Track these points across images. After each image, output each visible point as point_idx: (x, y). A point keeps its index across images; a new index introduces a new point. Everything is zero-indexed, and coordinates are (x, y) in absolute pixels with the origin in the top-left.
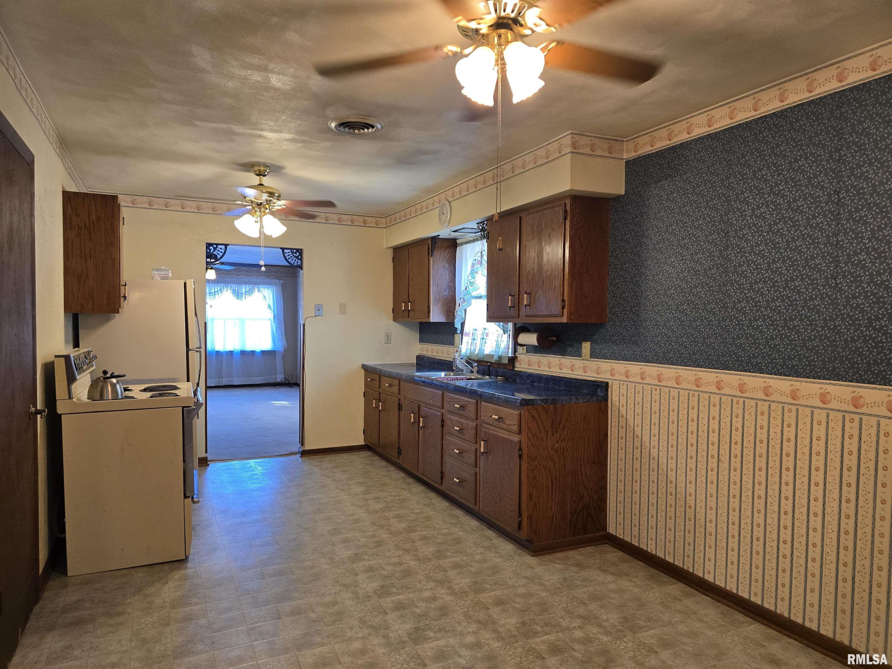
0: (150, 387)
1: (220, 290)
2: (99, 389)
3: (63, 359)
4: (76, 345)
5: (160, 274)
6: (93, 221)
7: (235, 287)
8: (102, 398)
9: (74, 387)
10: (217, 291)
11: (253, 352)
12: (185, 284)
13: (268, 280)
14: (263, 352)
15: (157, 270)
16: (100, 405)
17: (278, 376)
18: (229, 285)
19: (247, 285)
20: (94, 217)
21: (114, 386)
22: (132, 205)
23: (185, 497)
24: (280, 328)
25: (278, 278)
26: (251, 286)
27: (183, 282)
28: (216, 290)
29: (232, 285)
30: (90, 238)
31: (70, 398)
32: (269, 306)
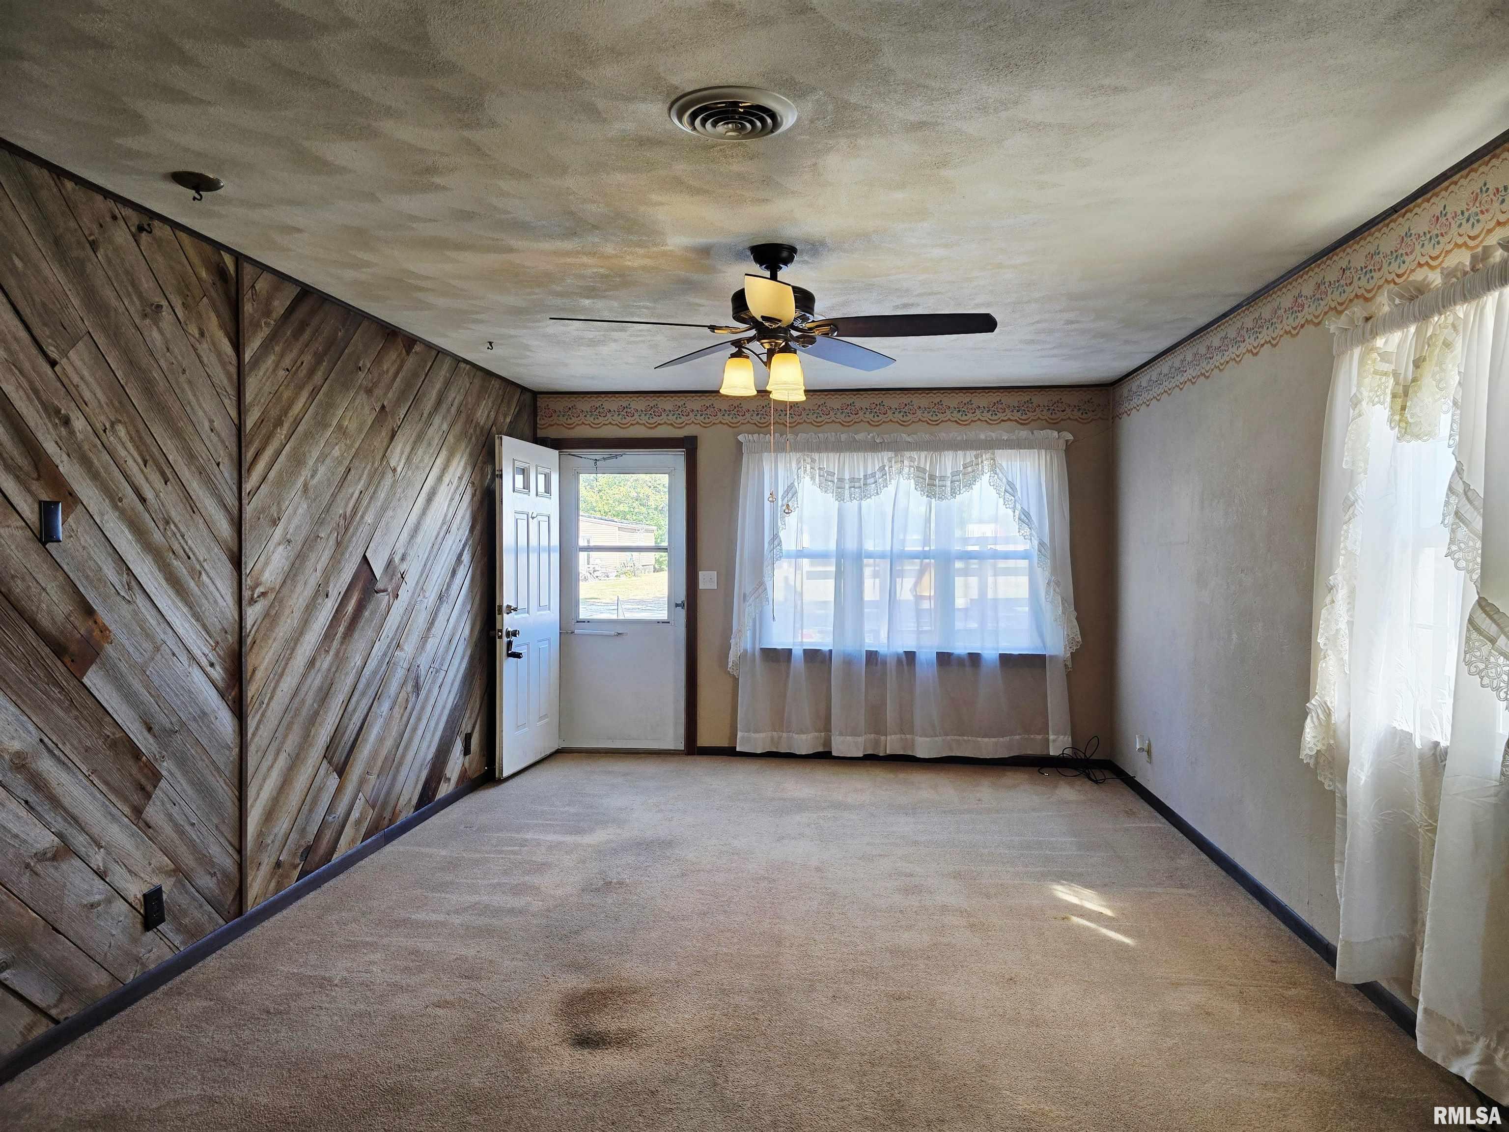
1: (882, 468)
7: (922, 458)
10: (873, 475)
11: (975, 659)
13: (1024, 433)
14: (1006, 659)
17: (1051, 737)
18: (907, 454)
19: (960, 453)
24: (1058, 584)
25: (1054, 424)
26: (970, 455)
28: (869, 472)
29: (915, 455)
32: (1027, 514)
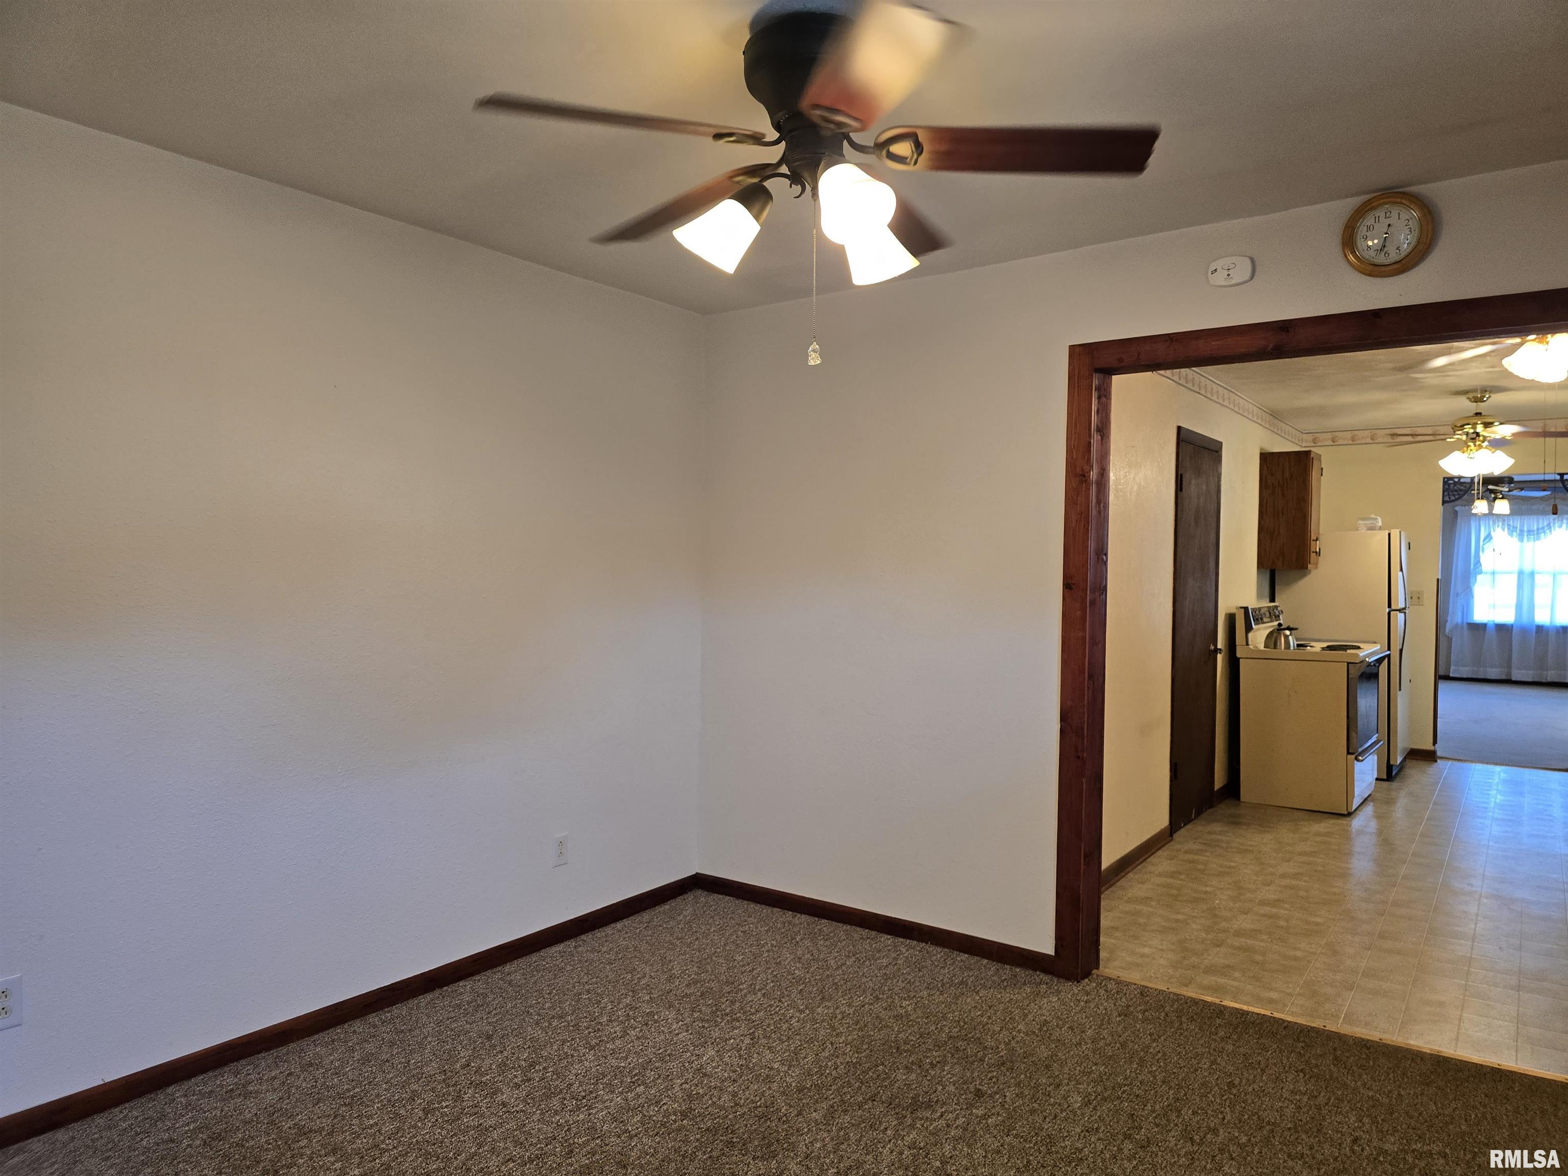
0: (1331, 646)
2: (1273, 639)
3: (1243, 610)
4: (1272, 599)
5: (1365, 524)
6: (1287, 480)
8: (1275, 647)
9: (1250, 635)
12: (1389, 535)
15: (1363, 519)
16: (1272, 652)
20: (1287, 475)
21: (1286, 637)
22: (1352, 443)
23: (1348, 753)
27: (1387, 532)
30: (1283, 495)
31: (1247, 644)
